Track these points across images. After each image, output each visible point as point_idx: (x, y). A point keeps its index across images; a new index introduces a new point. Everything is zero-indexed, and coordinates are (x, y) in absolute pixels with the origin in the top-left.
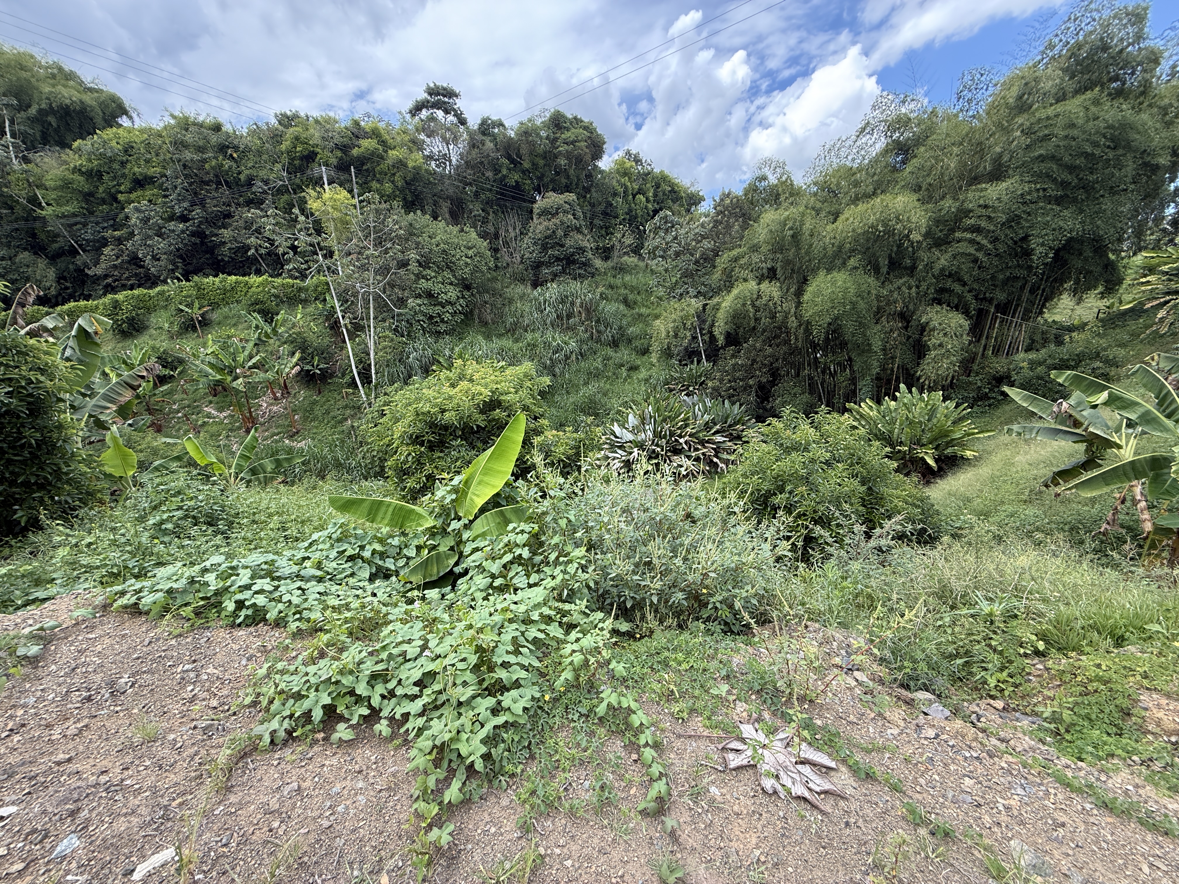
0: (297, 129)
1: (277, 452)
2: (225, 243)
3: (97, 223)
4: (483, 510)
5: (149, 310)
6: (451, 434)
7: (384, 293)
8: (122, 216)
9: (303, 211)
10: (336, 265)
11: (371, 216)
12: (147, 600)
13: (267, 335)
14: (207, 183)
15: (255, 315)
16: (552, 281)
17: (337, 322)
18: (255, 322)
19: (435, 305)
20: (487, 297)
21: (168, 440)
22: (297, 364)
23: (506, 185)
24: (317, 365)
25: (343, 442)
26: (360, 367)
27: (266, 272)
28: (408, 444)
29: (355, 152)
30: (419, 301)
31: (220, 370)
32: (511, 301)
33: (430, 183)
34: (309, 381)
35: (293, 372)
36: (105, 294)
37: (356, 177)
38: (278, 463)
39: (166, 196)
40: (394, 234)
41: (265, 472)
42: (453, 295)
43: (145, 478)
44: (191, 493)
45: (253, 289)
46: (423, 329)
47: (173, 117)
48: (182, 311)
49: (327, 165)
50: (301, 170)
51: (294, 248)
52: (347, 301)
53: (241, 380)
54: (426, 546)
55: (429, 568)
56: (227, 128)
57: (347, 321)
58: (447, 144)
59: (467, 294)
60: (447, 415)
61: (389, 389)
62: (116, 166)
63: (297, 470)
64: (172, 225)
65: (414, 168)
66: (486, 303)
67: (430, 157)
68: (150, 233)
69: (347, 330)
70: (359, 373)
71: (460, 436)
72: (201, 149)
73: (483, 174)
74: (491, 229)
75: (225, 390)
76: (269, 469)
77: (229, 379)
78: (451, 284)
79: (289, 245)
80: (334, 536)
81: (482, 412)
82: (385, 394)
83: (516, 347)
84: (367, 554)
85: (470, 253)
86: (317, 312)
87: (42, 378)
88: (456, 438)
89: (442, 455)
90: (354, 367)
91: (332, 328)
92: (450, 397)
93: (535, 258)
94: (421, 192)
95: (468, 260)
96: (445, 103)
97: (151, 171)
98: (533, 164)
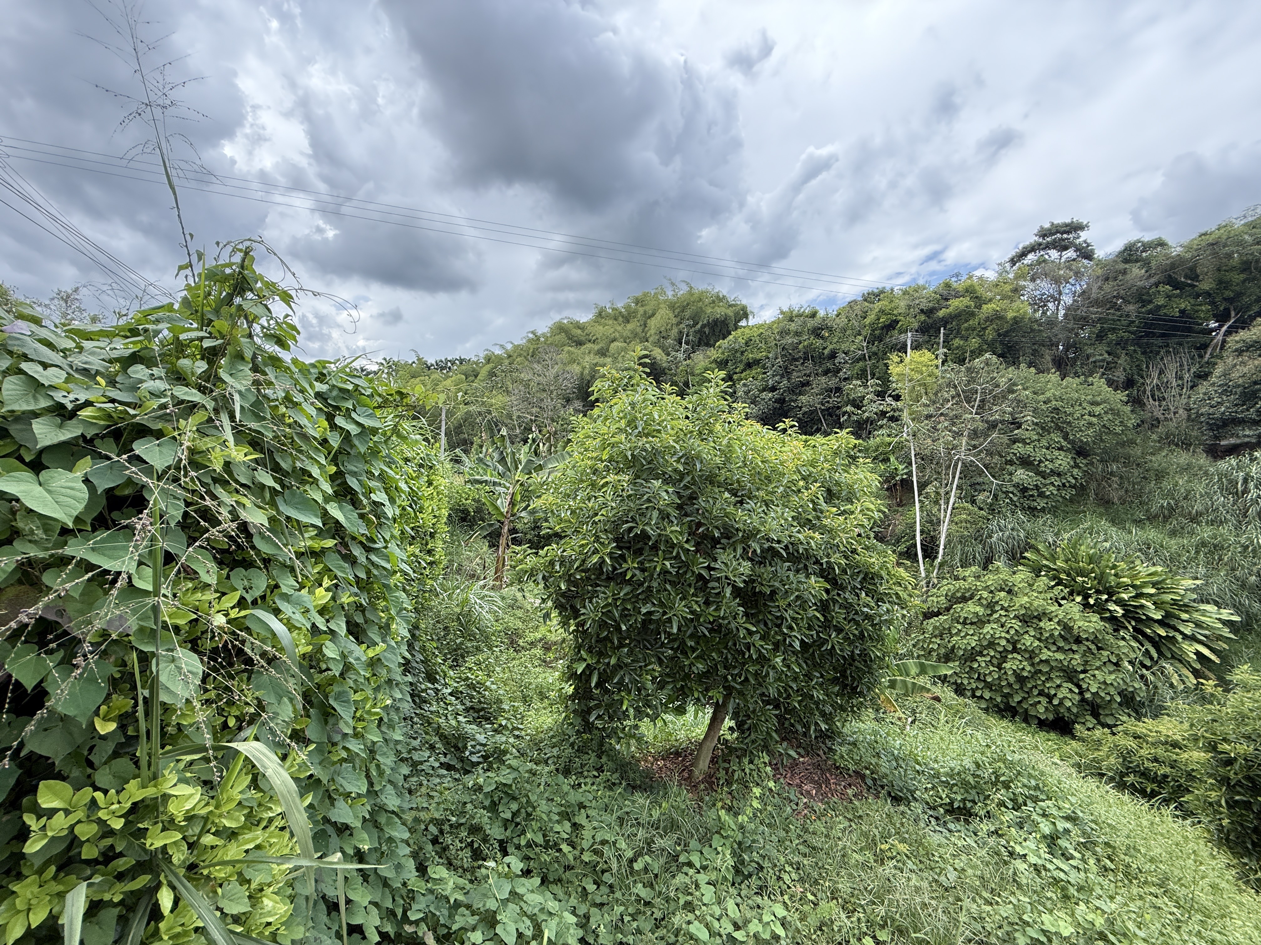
0: (882, 302)
2: (801, 407)
9: (873, 376)
14: (796, 360)
20: (1116, 467)
29: (941, 313)
32: (1160, 475)
33: (1032, 330)
37: (943, 337)
39: (765, 373)
42: (1064, 464)
46: (1013, 502)
47: (782, 312)
49: (913, 331)
50: (880, 338)
58: (1058, 285)
59: (1082, 462)
62: (738, 355)
64: (763, 395)
65: (1015, 318)
66: (1111, 474)
68: (748, 401)
70: (922, 544)
72: (797, 334)
78: (1061, 449)
83: (1173, 544)
85: (1098, 410)
86: (879, 473)
90: (918, 539)
91: (889, 490)
93: (1223, 413)
94: (1017, 343)
95: (1094, 420)
96: (1064, 240)
97: (759, 356)
98: (1220, 282)
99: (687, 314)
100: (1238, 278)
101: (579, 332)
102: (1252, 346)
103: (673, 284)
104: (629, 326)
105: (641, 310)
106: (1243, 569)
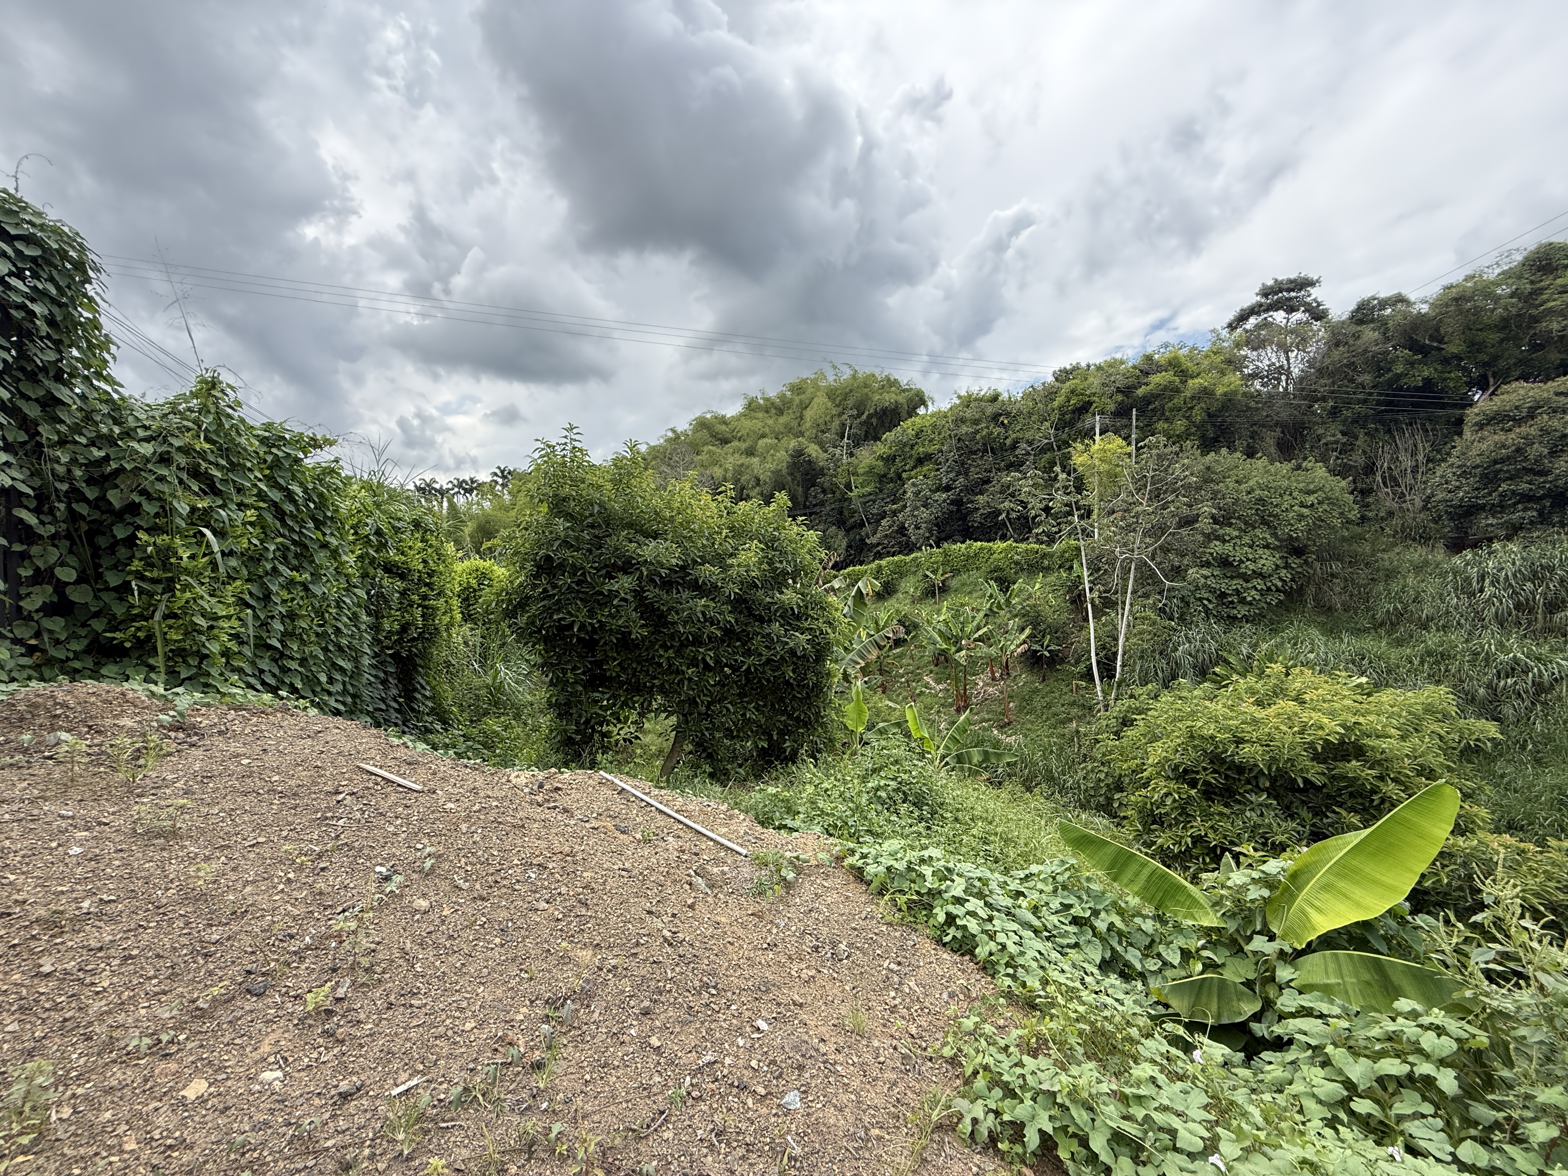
0: (1075, 381)
1: (983, 741)
2: (978, 509)
3: (883, 499)
4: (1328, 941)
5: (902, 575)
6: (1248, 782)
7: (1153, 559)
8: (901, 491)
9: (1064, 468)
10: (1093, 526)
11: (1150, 464)
12: (871, 869)
13: (1000, 607)
14: (975, 453)
15: (992, 583)
16: (1509, 538)
17: (1081, 596)
18: (990, 591)
19: (1232, 578)
20: (1336, 567)
21: (891, 704)
22: (1024, 642)
23: (1401, 388)
24: (1048, 646)
25: (1061, 749)
26: (1102, 654)
27: (1012, 536)
28: (1168, 778)
29: (1141, 392)
30: (1205, 572)
31: (946, 639)
32: (1391, 575)
33: (1249, 408)
34: (1033, 664)
35: (1019, 650)
36: (873, 560)
37: (1137, 420)
38: (986, 755)
39: (938, 470)
40: (1180, 483)
41: (970, 763)
42: (1269, 563)
43: (870, 736)
44: (907, 765)
45: (995, 556)
46: (1207, 611)
47: (959, 397)
48: (927, 576)
49: (1102, 413)
50: (1071, 424)
51: (1047, 510)
52: (1099, 569)
53: (964, 652)
54: (1200, 958)
55: (1204, 999)
56: (1005, 396)
57: (1096, 594)
58: (1286, 353)
59: (1295, 562)
60: (1247, 749)
61: (1138, 691)
62: (907, 449)
63: (1000, 770)
64: (936, 496)
65: (1225, 394)
66: (1333, 575)
67: (1254, 376)
68: (918, 504)
69: (1093, 605)
70: (1098, 663)
71: (1266, 790)
72: (976, 422)
73: (1352, 381)
74: (1358, 459)
75: (947, 661)
76: (975, 761)
77: (953, 649)
78: (1267, 546)
79: (1042, 506)
80: (1060, 878)
81: (1317, 758)
82: (1132, 696)
83: (1394, 655)
84: (1101, 925)
85: (1311, 499)
86: (1058, 582)
87: (829, 631)
88: (1258, 790)
89: (1226, 811)
90: (1093, 654)
91: (1073, 602)
92: (1255, 721)
93: (1462, 499)
94: (1231, 424)
95: (1305, 511)
96: (1290, 299)
97: (932, 449)
98: (1472, 344)
99: (850, 402)
100: (1494, 337)
101: (724, 427)
102: (1493, 418)
103: (835, 367)
104: (782, 420)
105: (797, 399)
106: (1471, 680)
